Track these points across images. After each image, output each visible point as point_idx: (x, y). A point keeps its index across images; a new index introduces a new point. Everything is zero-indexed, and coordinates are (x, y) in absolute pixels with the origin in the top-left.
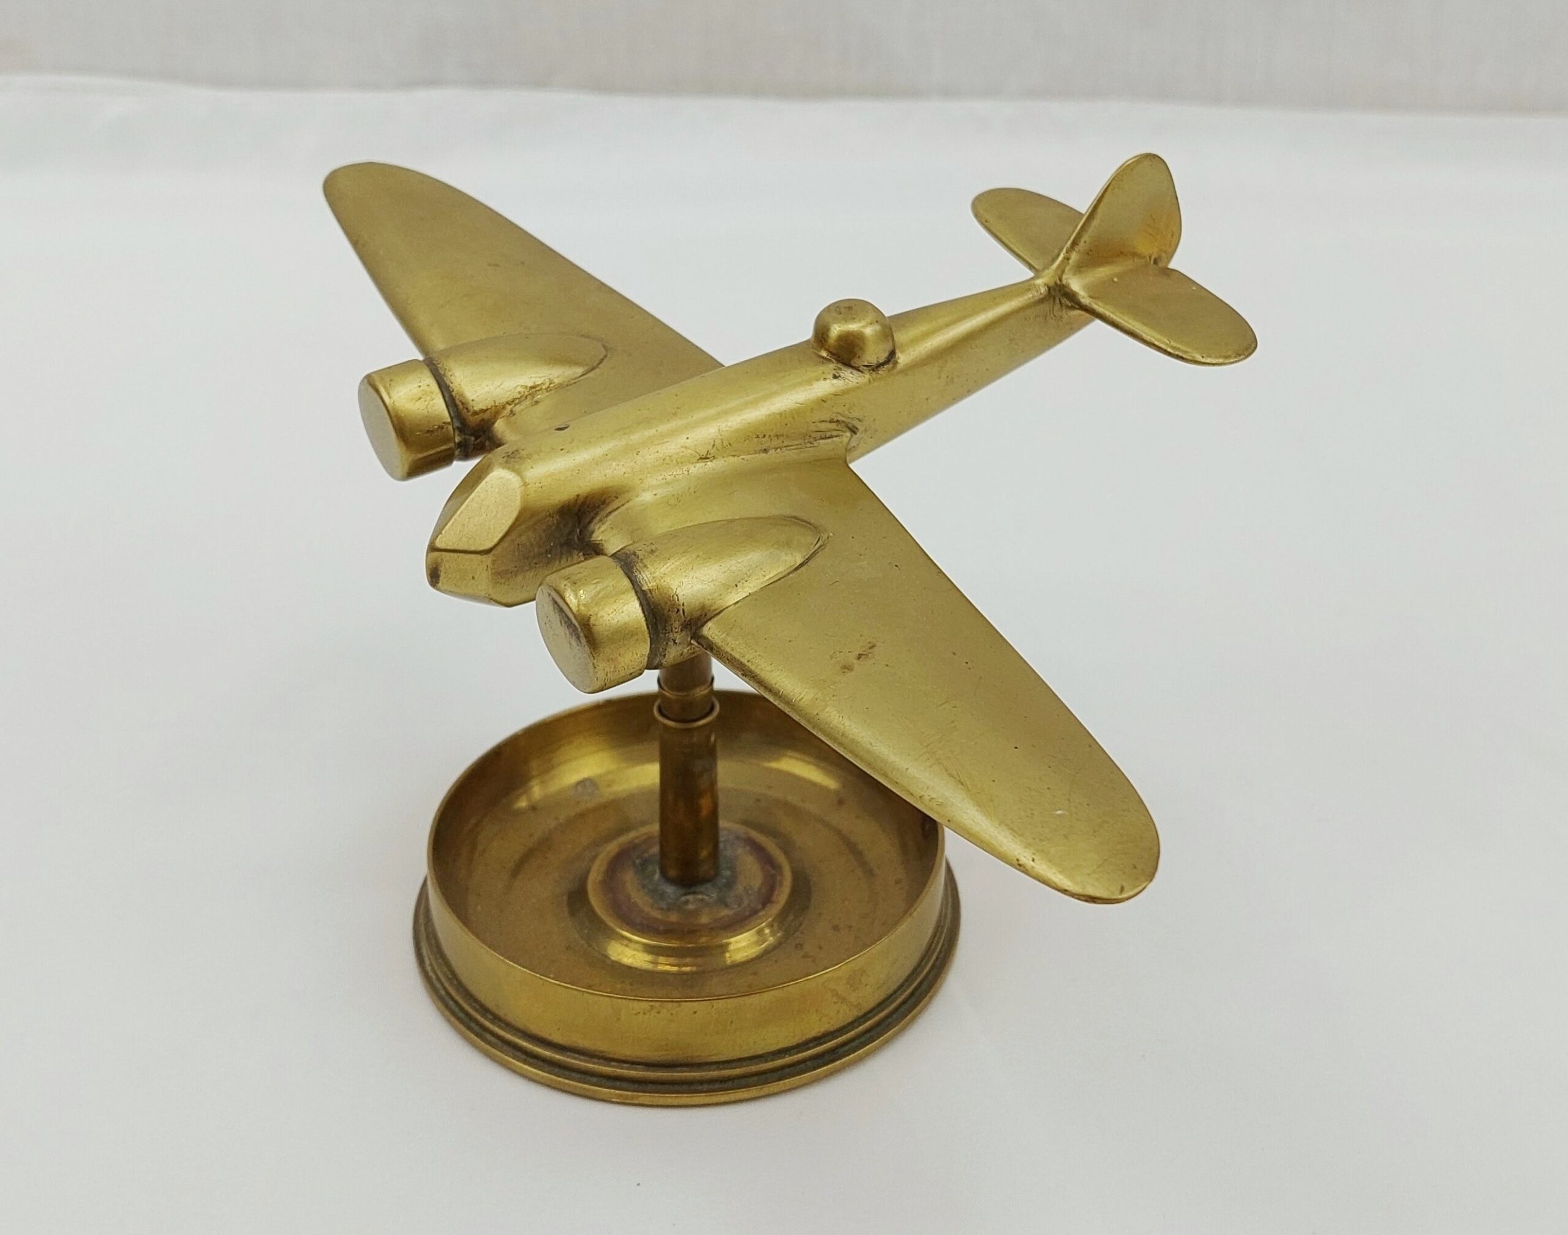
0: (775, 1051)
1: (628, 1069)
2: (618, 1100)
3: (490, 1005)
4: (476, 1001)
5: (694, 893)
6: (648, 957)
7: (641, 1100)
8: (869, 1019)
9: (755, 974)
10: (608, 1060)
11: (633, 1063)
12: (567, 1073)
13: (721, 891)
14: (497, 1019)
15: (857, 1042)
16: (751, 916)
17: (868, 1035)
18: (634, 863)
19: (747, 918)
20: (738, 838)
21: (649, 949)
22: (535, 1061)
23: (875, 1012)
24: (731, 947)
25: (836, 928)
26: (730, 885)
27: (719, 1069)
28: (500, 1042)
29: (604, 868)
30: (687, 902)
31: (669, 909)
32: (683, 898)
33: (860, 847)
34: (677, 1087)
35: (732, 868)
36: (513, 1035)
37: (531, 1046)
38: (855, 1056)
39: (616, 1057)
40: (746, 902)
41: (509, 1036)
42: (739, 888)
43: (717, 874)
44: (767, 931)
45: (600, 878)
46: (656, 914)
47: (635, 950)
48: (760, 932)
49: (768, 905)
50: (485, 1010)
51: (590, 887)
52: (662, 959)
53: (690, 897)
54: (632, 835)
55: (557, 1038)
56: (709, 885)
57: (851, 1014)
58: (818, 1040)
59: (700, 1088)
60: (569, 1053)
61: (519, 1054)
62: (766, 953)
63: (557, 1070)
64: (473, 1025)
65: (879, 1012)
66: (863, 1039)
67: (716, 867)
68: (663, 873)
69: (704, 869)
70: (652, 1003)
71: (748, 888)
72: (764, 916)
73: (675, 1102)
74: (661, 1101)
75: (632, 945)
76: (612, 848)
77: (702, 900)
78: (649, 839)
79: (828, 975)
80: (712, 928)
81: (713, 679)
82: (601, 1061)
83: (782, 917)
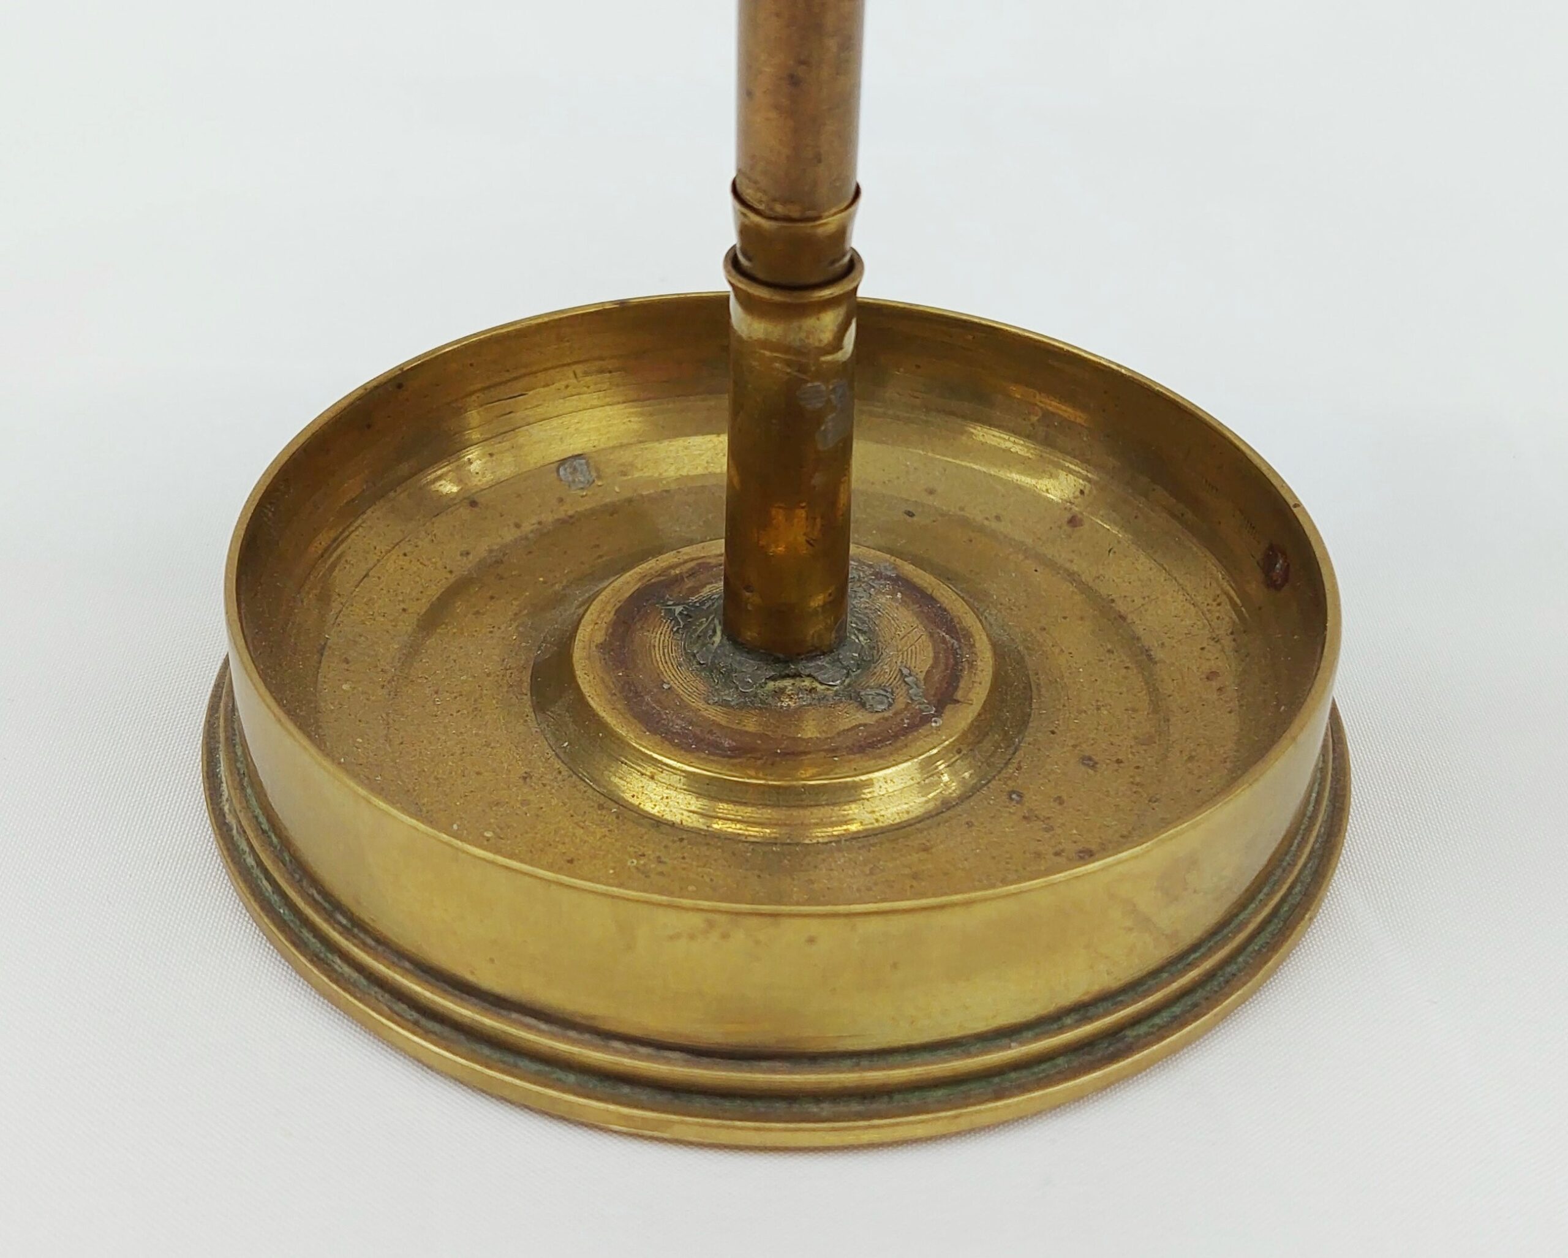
0: (987, 1032)
1: (648, 1058)
2: (624, 1129)
3: (345, 896)
4: (315, 882)
5: (797, 675)
6: (695, 804)
7: (678, 1132)
8: (1192, 966)
9: (926, 849)
10: (605, 1036)
11: (660, 1046)
12: (510, 1059)
13: (848, 675)
14: (356, 926)
15: (1165, 1016)
16: (913, 727)
17: (1188, 1001)
18: (670, 612)
19: (906, 731)
20: (878, 575)
21: (699, 787)
22: (436, 1027)
23: (1203, 950)
24: (877, 790)
25: (1089, 762)
26: (865, 664)
27: (856, 1067)
28: (363, 981)
29: (609, 617)
30: (779, 693)
31: (742, 706)
32: (771, 685)
33: (1121, 607)
34: (761, 1106)
35: (870, 633)
36: (392, 965)
37: (428, 994)
38: (1163, 1047)
39: (623, 1029)
40: (901, 703)
41: (381, 968)
42: (886, 671)
43: (842, 640)
44: (941, 766)
45: (599, 638)
46: (713, 713)
47: (670, 786)
48: (929, 767)
49: (949, 707)
50: (332, 906)
51: (578, 654)
52: (723, 807)
53: (787, 683)
54: (667, 559)
55: (487, 979)
56: (823, 662)
57: (1157, 953)
58: (1082, 1010)
59: (814, 1109)
60: (514, 1015)
61: (401, 1007)
62: (946, 806)
63: (486, 1051)
64: (306, 934)
65: (1211, 951)
66: (1177, 1010)
67: (840, 627)
68: (732, 635)
69: (814, 630)
70: (710, 916)
71: (905, 671)
72: (938, 729)
73: (756, 1139)
74: (724, 1136)
75: (663, 777)
76: (627, 582)
77: (812, 690)
78: (702, 568)
79: (1120, 868)
80: (834, 750)
81: (857, 192)
82: (587, 1036)
83: (978, 731)
